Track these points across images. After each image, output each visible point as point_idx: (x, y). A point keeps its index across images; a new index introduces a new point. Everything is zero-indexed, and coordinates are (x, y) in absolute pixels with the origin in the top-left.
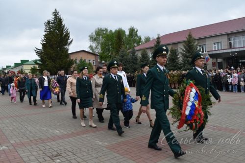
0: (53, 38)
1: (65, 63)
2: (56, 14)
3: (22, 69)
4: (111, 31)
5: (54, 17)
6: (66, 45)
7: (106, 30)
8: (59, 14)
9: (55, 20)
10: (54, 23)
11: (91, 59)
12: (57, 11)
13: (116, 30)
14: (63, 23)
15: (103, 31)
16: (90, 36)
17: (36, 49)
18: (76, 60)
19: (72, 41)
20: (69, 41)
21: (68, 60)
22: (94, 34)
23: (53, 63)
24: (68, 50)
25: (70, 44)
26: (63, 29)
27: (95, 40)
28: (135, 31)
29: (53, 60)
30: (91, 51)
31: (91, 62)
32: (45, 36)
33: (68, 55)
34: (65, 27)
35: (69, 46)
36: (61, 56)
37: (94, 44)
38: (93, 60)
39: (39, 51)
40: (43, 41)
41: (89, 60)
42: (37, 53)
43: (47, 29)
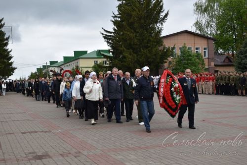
0: (134, 10)
1: (155, 55)
3: (77, 67)
6: (157, 22)
11: (200, 47)
16: (196, 4)
17: (104, 32)
18: (174, 48)
19: (166, 15)
20: (162, 15)
21: (161, 48)
23: (135, 55)
24: (160, 31)
25: (163, 20)
27: (206, 10)
29: (133, 49)
30: (198, 32)
31: (200, 51)
32: (120, 7)
35: (162, 24)
36: (148, 43)
37: (204, 19)
38: (205, 49)
39: (109, 34)
40: (116, 16)
41: (197, 49)
42: (106, 37)
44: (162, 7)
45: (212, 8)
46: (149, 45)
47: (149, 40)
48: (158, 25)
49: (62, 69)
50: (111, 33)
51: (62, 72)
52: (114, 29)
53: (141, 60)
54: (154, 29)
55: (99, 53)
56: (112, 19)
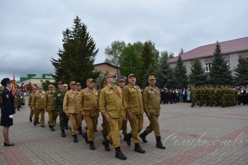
2: (77, 21)
3: (30, 83)
4: (129, 44)
5: (75, 24)
6: (91, 56)
7: (123, 43)
8: (81, 22)
9: (76, 28)
10: (75, 31)
12: (79, 18)
13: (135, 43)
14: (87, 31)
15: (120, 44)
16: (105, 49)
17: (52, 60)
19: (97, 51)
20: (95, 51)
21: (94, 71)
22: (111, 47)
23: (76, 76)
24: (93, 61)
25: (95, 54)
26: (87, 37)
27: (111, 53)
28: (153, 45)
29: (75, 72)
32: (64, 45)
33: (93, 67)
34: (89, 36)
35: (94, 57)
37: (111, 58)
38: (116, 74)
40: (61, 51)
42: (54, 64)
43: (65, 39)
44: (94, 46)
45: (115, 52)
46: (86, 69)
47: (86, 67)
49: (23, 84)
50: (57, 61)
52: (59, 59)
53: (80, 79)
54: (89, 60)
55: (44, 76)
56: (58, 53)
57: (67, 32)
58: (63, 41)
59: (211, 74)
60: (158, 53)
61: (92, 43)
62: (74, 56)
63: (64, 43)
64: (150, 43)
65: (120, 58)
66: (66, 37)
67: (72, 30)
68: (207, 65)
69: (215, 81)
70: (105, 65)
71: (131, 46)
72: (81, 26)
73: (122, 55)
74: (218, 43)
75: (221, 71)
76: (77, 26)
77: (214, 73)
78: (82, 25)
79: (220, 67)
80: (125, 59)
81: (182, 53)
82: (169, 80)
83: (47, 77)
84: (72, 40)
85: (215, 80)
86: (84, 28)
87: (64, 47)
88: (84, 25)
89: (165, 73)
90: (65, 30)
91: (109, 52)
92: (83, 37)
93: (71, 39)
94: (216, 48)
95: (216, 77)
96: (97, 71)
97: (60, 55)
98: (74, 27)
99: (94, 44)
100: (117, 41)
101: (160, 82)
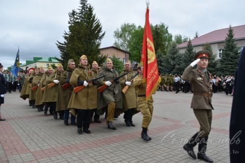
2: (83, 2)
4: (140, 27)
5: (81, 6)
6: (97, 39)
7: (133, 26)
8: (88, 3)
9: (83, 9)
10: (82, 13)
11: (121, 58)
14: (94, 13)
15: (129, 26)
16: (115, 32)
17: (58, 44)
19: (104, 34)
20: (101, 34)
21: (100, 56)
22: (120, 30)
24: (99, 45)
25: (101, 38)
26: (93, 19)
27: (121, 36)
28: (166, 27)
32: (70, 27)
33: (99, 51)
34: (96, 18)
35: (100, 40)
36: (90, 52)
37: (120, 41)
38: (124, 59)
39: (61, 45)
40: (67, 34)
41: (119, 58)
42: (60, 47)
43: (71, 21)
44: (101, 28)
45: (125, 35)
46: (92, 53)
47: (92, 50)
48: (98, 40)
49: (27, 67)
50: (63, 44)
51: (28, 69)
52: (65, 42)
54: (94, 43)
55: (50, 59)
56: (64, 35)
57: (74, 13)
58: (69, 23)
59: (221, 61)
60: (171, 37)
61: (98, 26)
62: (79, 39)
63: (70, 25)
64: (163, 26)
65: (129, 42)
66: (72, 19)
67: (78, 11)
68: (220, 51)
69: (225, 69)
70: (113, 49)
71: (142, 29)
72: (87, 8)
73: (132, 38)
74: (230, 28)
75: (232, 58)
76: (83, 8)
77: (225, 59)
78: (88, 6)
79: (232, 54)
80: (135, 43)
81: (197, 37)
82: (177, 66)
83: (53, 60)
84: (78, 22)
85: (225, 67)
86: (90, 9)
87: (70, 29)
88: (90, 7)
89: (174, 59)
90: (72, 12)
91: (119, 35)
92: (89, 19)
93: (77, 20)
94: (228, 33)
95: (226, 64)
96: (103, 56)
97: (66, 38)
98: (81, 8)
99: (100, 27)
100: (127, 23)
101: (168, 69)
